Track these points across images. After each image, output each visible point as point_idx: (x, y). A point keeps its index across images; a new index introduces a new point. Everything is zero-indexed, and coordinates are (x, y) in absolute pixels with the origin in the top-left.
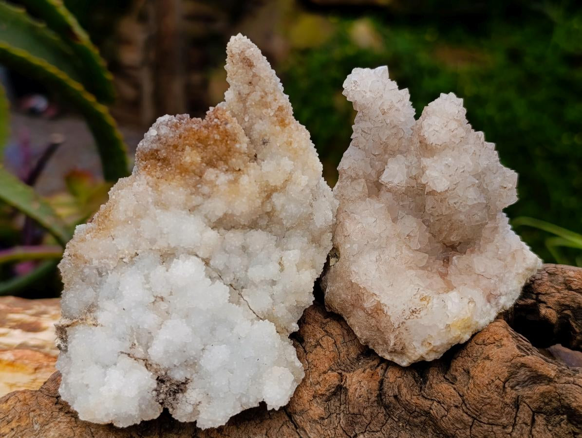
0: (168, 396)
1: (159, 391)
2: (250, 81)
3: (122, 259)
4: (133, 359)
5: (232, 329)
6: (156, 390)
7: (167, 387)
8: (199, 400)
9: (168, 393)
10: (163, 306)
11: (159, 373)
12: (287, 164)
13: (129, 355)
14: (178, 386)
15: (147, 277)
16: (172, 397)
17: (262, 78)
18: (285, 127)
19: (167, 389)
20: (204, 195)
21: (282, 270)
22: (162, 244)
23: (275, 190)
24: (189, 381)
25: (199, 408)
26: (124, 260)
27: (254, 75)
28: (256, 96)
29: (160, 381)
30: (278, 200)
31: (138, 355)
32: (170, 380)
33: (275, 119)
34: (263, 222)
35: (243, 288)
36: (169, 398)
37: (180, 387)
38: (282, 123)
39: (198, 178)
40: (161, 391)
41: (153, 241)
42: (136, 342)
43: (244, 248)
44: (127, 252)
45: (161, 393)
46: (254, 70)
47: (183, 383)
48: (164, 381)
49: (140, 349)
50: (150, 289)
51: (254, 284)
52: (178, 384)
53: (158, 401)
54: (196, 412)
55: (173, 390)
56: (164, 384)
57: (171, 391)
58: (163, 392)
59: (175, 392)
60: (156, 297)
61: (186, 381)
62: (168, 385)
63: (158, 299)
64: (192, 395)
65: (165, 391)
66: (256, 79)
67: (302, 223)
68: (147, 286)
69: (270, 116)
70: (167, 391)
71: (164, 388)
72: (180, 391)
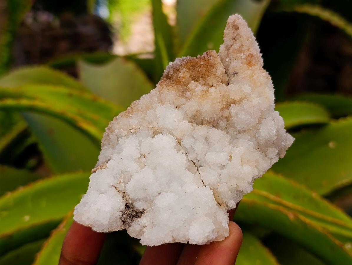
0: (129, 217)
1: (124, 212)
2: (234, 37)
3: (130, 130)
4: (117, 191)
5: (182, 186)
6: (123, 212)
7: (130, 211)
8: (146, 225)
9: (129, 216)
10: (143, 160)
11: (128, 201)
12: (246, 89)
13: (116, 188)
14: (137, 213)
15: (140, 142)
16: (131, 219)
17: (243, 36)
18: (250, 66)
19: (129, 213)
20: (186, 98)
21: (230, 160)
22: (155, 125)
23: (234, 102)
24: (145, 212)
25: (144, 230)
26: (131, 131)
27: (238, 35)
28: (236, 46)
29: (127, 206)
30: (234, 109)
31: (120, 189)
32: (133, 208)
33: (245, 60)
34: (223, 124)
35: (201, 166)
36: (129, 219)
37: (138, 214)
38: (249, 64)
39: (185, 87)
40: (125, 213)
41: (150, 123)
42: (122, 180)
43: (206, 139)
44: (134, 126)
45: (124, 214)
46: (238, 31)
47: (141, 212)
48: (130, 207)
49: (122, 185)
50: (139, 150)
51: (208, 165)
52: (137, 212)
53: (122, 219)
54: (141, 232)
55: (133, 215)
56: (129, 209)
57: (131, 215)
58: (126, 213)
59: (134, 216)
60: (142, 155)
61: (143, 211)
62: (131, 211)
63: (142, 156)
64: (143, 220)
65: (127, 213)
66: (238, 36)
67: (250, 130)
68: (139, 148)
69: (242, 58)
70: (129, 214)
71: (128, 212)
72: (137, 217)
